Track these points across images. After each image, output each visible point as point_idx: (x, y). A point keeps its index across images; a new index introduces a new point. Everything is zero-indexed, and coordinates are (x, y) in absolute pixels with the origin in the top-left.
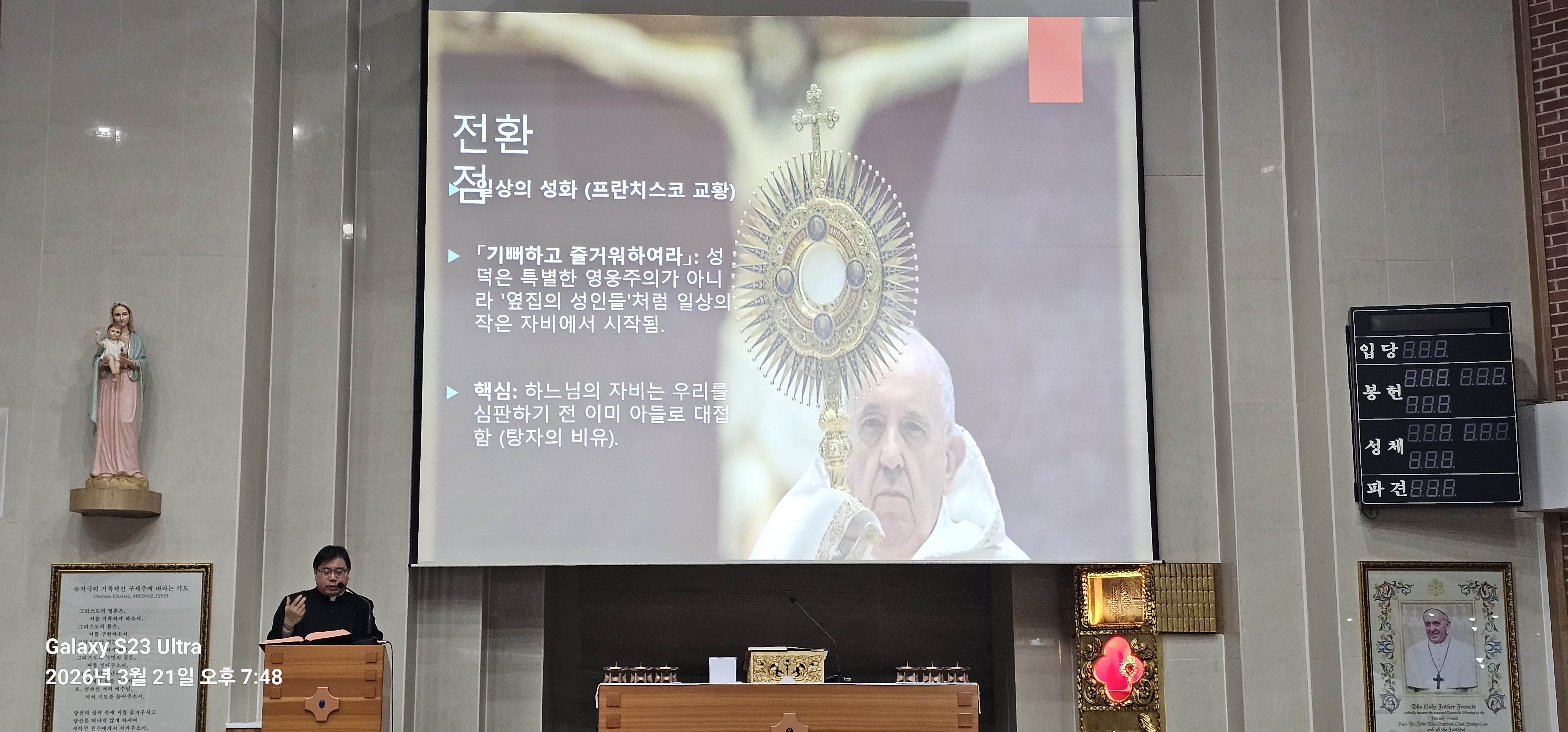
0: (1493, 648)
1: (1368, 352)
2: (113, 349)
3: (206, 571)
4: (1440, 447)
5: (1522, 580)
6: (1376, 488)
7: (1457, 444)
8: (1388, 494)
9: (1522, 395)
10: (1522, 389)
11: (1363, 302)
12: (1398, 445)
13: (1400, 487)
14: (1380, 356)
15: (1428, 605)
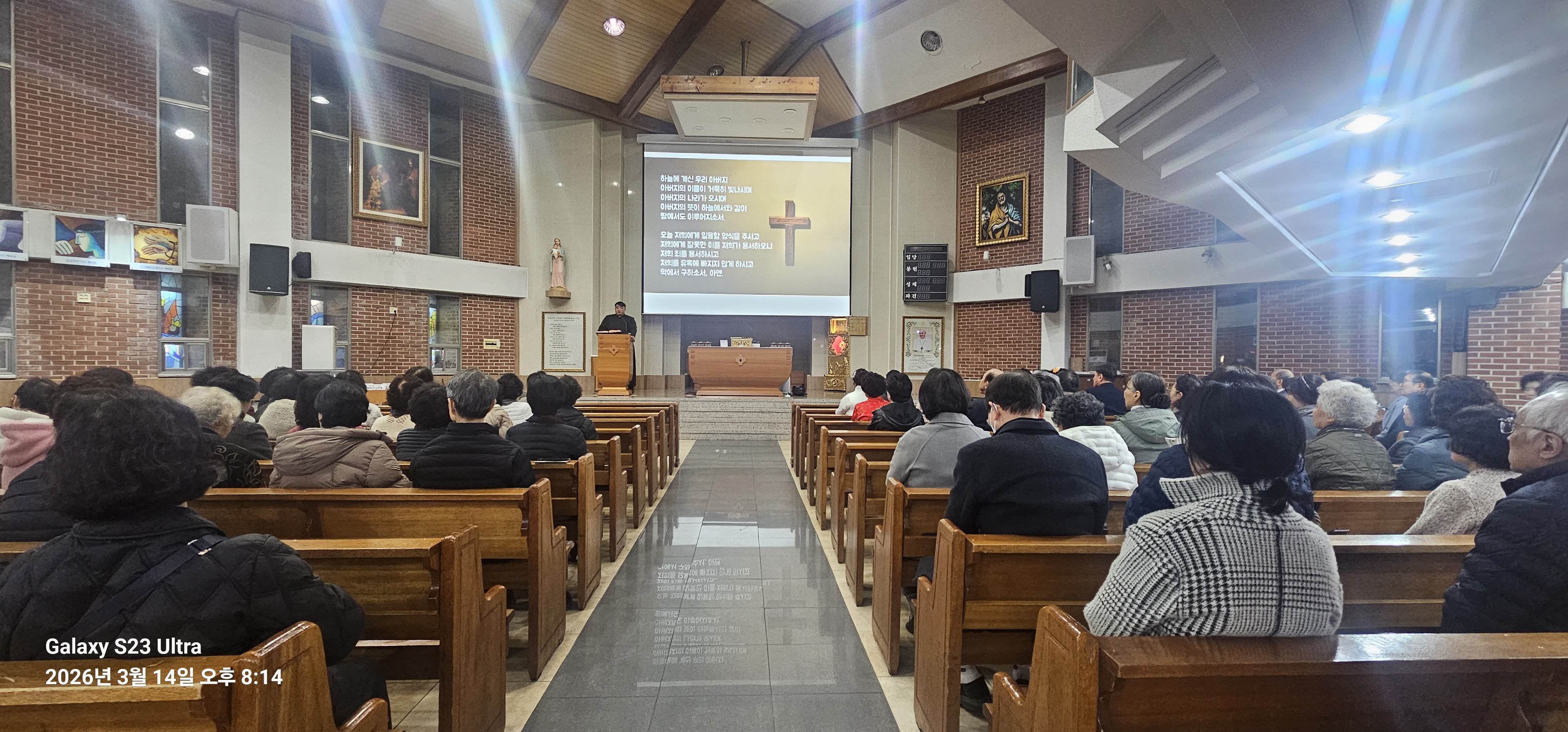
0: (938, 340)
1: (908, 257)
2: (555, 251)
3: (584, 314)
4: (926, 284)
5: (947, 322)
6: (908, 296)
7: (931, 284)
8: (911, 298)
9: (951, 270)
10: (949, 270)
11: (910, 242)
12: (915, 284)
13: (914, 296)
14: (912, 259)
15: (919, 329)
